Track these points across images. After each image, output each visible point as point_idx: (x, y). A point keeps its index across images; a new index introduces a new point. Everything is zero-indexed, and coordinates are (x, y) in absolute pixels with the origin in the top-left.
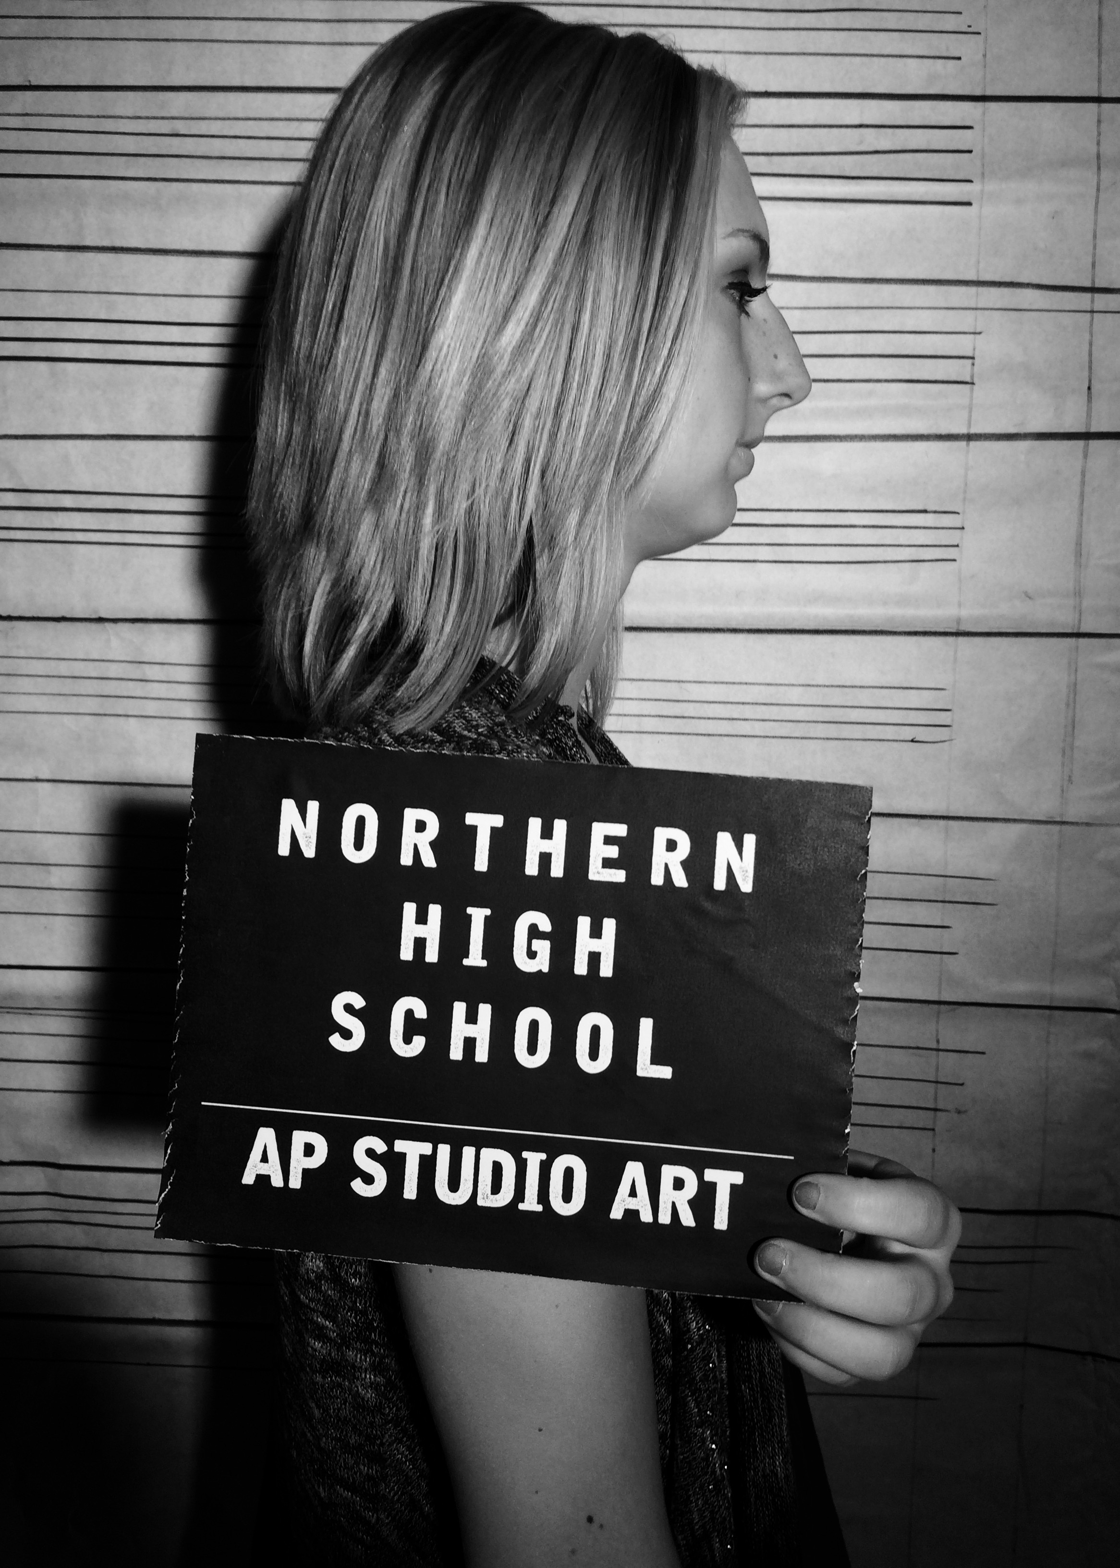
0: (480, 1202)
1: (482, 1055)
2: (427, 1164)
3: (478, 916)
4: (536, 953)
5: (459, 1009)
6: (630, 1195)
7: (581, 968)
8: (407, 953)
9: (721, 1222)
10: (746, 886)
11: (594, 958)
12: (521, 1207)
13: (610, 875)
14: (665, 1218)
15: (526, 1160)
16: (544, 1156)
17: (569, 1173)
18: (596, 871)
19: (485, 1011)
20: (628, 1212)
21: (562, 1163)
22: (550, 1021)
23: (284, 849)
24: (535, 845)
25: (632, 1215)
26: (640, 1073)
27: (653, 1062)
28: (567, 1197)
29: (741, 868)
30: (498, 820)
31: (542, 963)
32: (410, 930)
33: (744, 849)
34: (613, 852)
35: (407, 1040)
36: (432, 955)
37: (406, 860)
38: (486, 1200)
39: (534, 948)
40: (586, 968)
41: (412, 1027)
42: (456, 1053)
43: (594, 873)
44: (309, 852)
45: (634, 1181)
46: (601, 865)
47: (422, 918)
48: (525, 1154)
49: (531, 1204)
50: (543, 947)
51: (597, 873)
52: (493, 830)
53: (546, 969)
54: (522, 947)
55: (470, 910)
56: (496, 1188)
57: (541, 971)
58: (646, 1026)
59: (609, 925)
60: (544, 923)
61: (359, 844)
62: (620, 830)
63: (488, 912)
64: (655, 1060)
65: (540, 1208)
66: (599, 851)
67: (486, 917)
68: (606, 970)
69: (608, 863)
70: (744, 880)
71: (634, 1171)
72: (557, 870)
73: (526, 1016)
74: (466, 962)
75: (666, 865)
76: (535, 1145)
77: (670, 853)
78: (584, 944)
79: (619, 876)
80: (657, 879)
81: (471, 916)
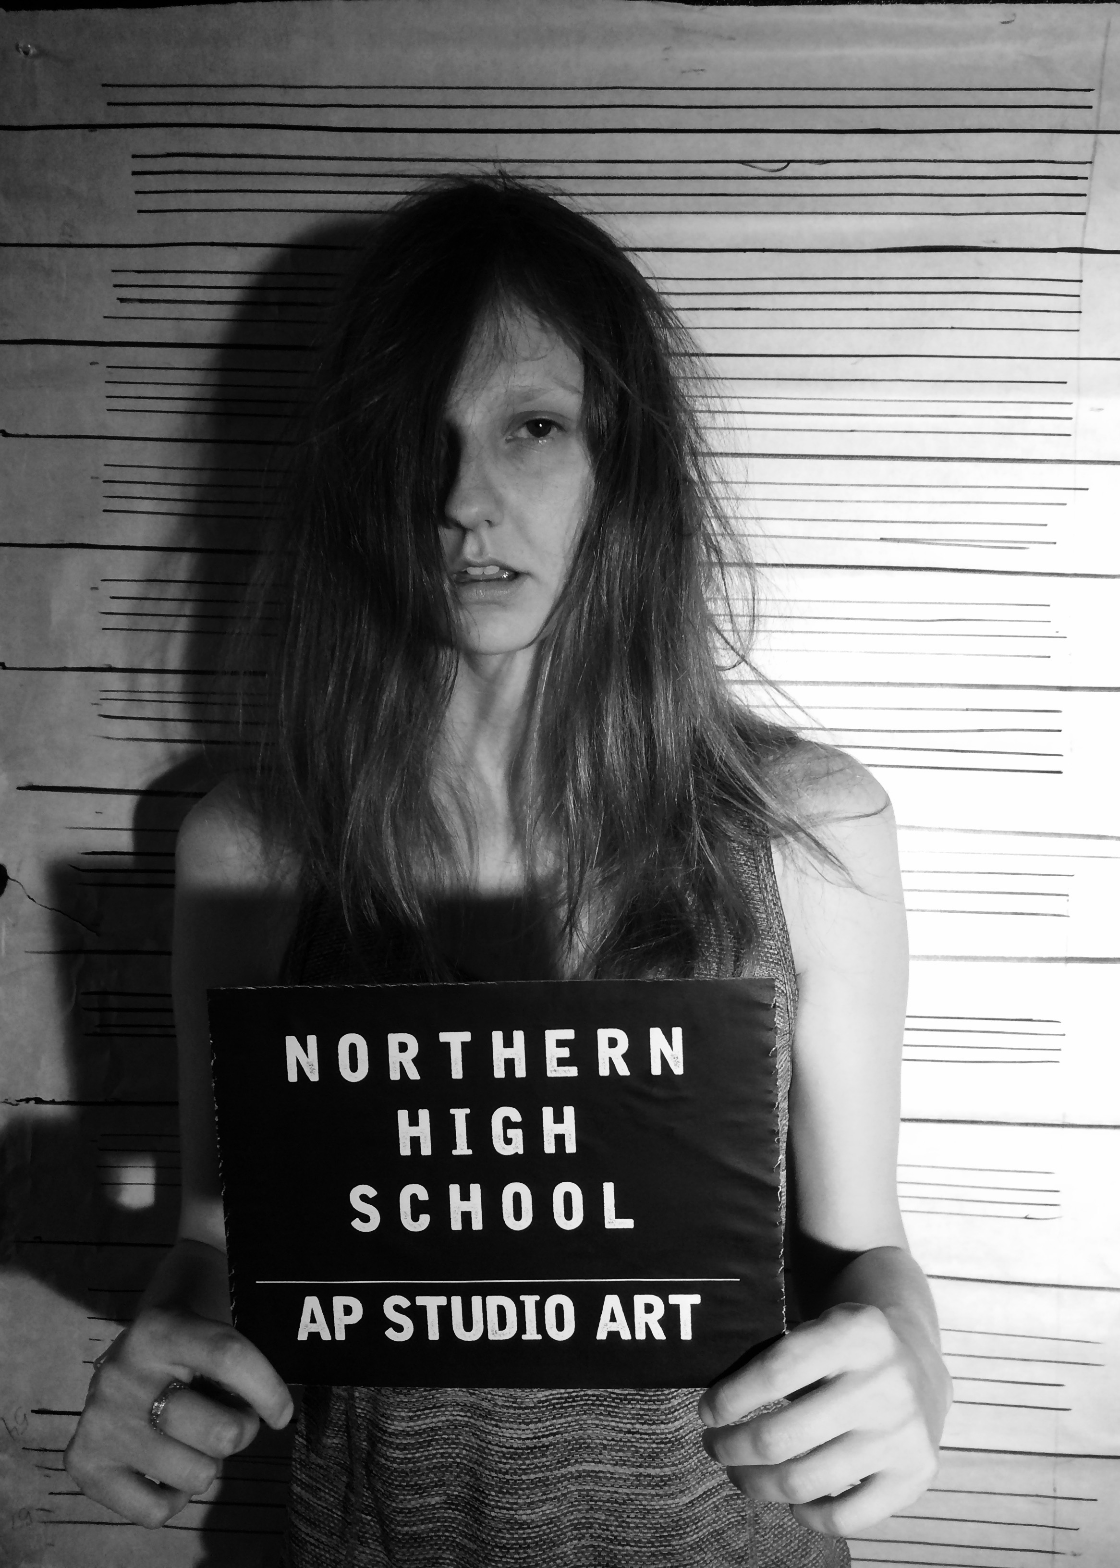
0: (491, 1337)
1: (477, 1224)
2: (445, 1313)
3: (460, 1115)
4: (511, 1139)
5: (454, 1190)
6: (611, 1321)
7: (550, 1148)
8: (405, 1150)
9: (686, 1333)
10: (678, 1069)
11: (560, 1140)
12: (524, 1337)
13: (565, 1071)
14: (641, 1335)
15: (523, 1302)
16: (537, 1298)
17: (559, 1309)
18: (553, 1069)
19: (475, 1190)
20: (610, 1333)
21: (552, 1302)
22: (529, 1192)
23: (293, 1077)
24: (499, 1053)
25: (614, 1335)
26: (608, 1226)
27: (617, 1217)
28: (560, 1326)
29: (672, 1055)
30: (466, 1036)
31: (517, 1147)
32: (405, 1131)
33: (673, 1040)
34: (565, 1052)
35: (415, 1218)
36: (426, 1150)
37: (395, 1075)
38: (495, 1334)
39: (509, 1136)
40: (554, 1147)
41: (417, 1208)
42: (456, 1225)
43: (551, 1071)
44: (314, 1077)
45: (612, 1310)
46: (556, 1064)
47: (414, 1121)
48: (522, 1298)
49: (532, 1334)
50: (516, 1135)
51: (553, 1071)
52: (464, 1044)
53: (521, 1152)
54: (499, 1136)
55: (452, 1111)
56: (502, 1325)
57: (517, 1153)
58: (609, 1189)
59: (569, 1112)
60: (515, 1116)
61: (354, 1067)
62: (569, 1034)
63: (468, 1111)
65: (539, 1337)
66: (553, 1053)
67: (467, 1116)
68: (571, 1147)
69: (561, 1062)
70: (676, 1065)
71: (612, 1302)
72: (521, 1072)
73: (509, 1191)
74: (455, 1152)
75: (610, 1059)
76: (530, 1290)
77: (612, 1049)
78: (550, 1129)
79: (572, 1071)
80: (604, 1071)
81: (454, 1115)
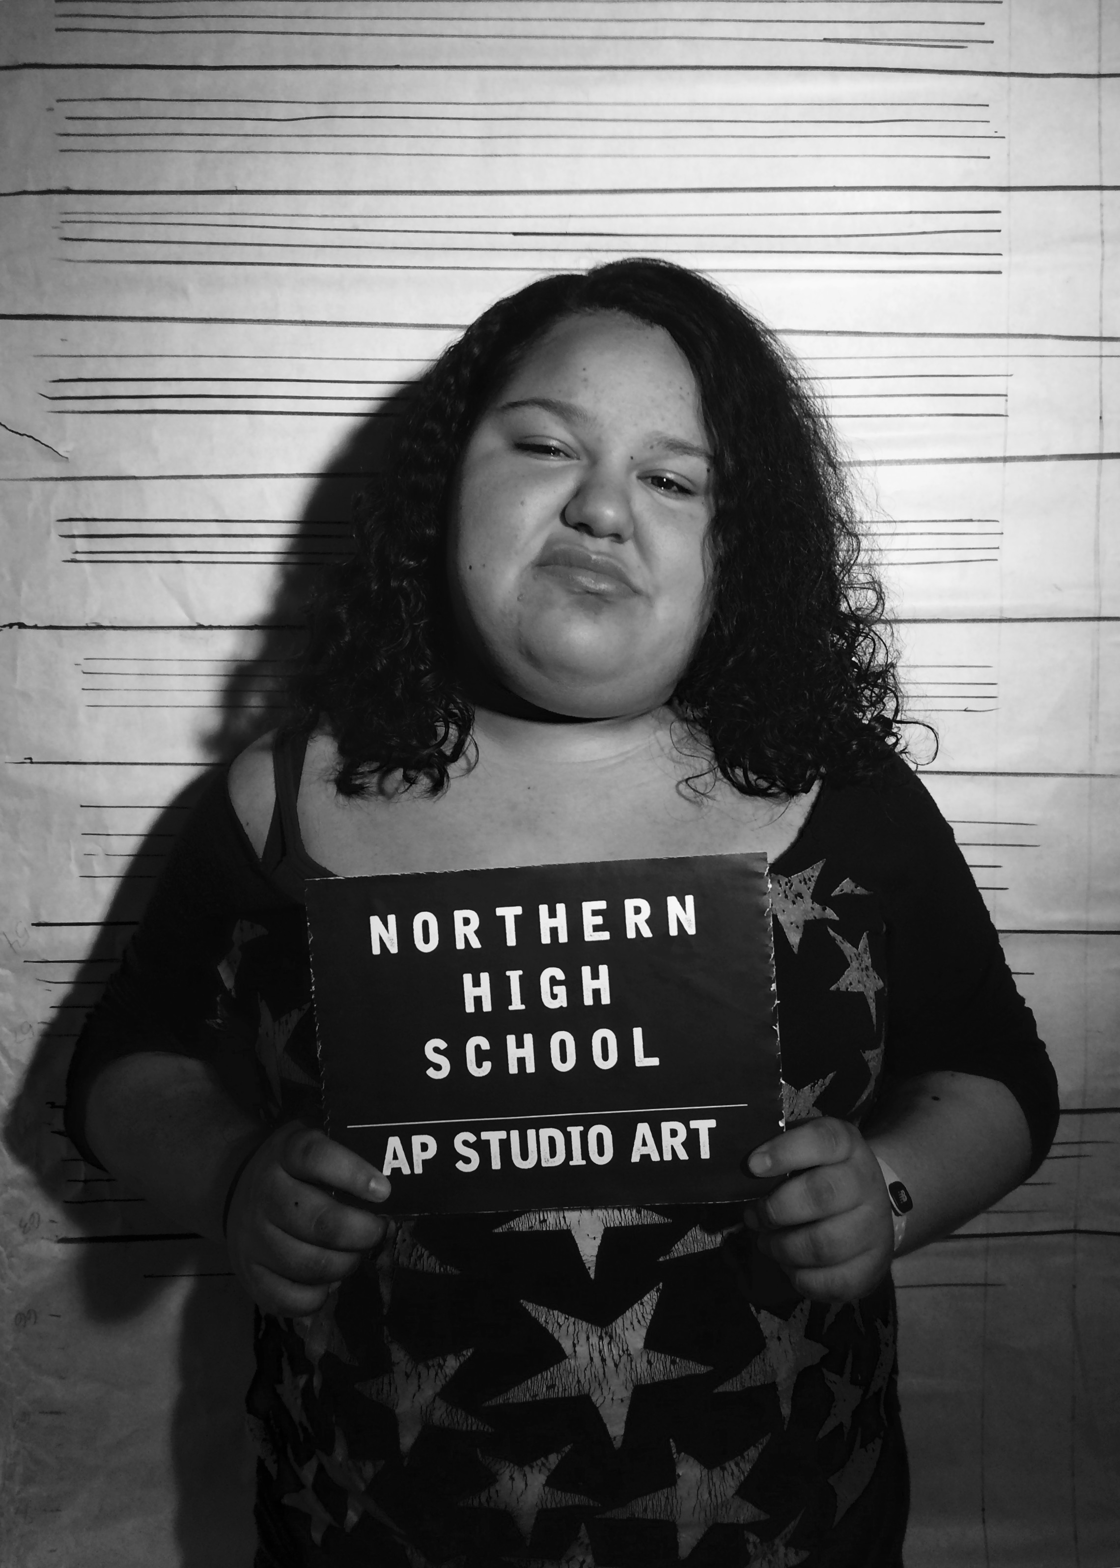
0: (544, 1164)
1: (531, 1068)
3: (514, 976)
4: (556, 995)
5: (511, 1040)
6: (643, 1145)
7: (588, 1000)
8: (470, 1008)
9: (705, 1153)
10: (691, 930)
11: (596, 993)
12: (571, 1163)
13: (599, 936)
14: (668, 1157)
15: (570, 1132)
16: (581, 1128)
17: (600, 1137)
18: (589, 934)
19: (528, 1038)
20: (642, 1156)
21: (594, 1131)
22: (572, 1038)
23: (376, 950)
24: (546, 923)
25: (645, 1158)
26: (638, 1064)
28: (601, 1152)
29: (686, 919)
30: (518, 910)
31: (562, 1001)
32: (470, 992)
33: (686, 906)
34: (599, 920)
35: (479, 1065)
36: (487, 1007)
37: (460, 945)
38: (547, 1162)
39: (555, 992)
40: (591, 1000)
41: (481, 1056)
42: (513, 1069)
44: (394, 949)
45: (644, 1136)
46: (591, 930)
47: (476, 983)
49: (578, 1160)
50: (561, 991)
52: (516, 917)
53: (565, 1005)
54: (546, 992)
55: (508, 973)
56: (553, 1153)
57: (561, 1007)
58: (638, 1033)
59: (603, 970)
60: (560, 975)
61: (426, 940)
62: (602, 905)
63: (520, 972)
64: (646, 1055)
65: (584, 1162)
66: (589, 921)
67: (520, 976)
68: (606, 999)
69: (596, 928)
70: (689, 926)
71: (643, 1129)
72: (563, 938)
73: (556, 1038)
74: (511, 1008)
75: (635, 924)
76: (575, 1122)
77: (637, 916)
78: (588, 984)
79: (605, 936)
80: (631, 934)
81: (509, 976)
